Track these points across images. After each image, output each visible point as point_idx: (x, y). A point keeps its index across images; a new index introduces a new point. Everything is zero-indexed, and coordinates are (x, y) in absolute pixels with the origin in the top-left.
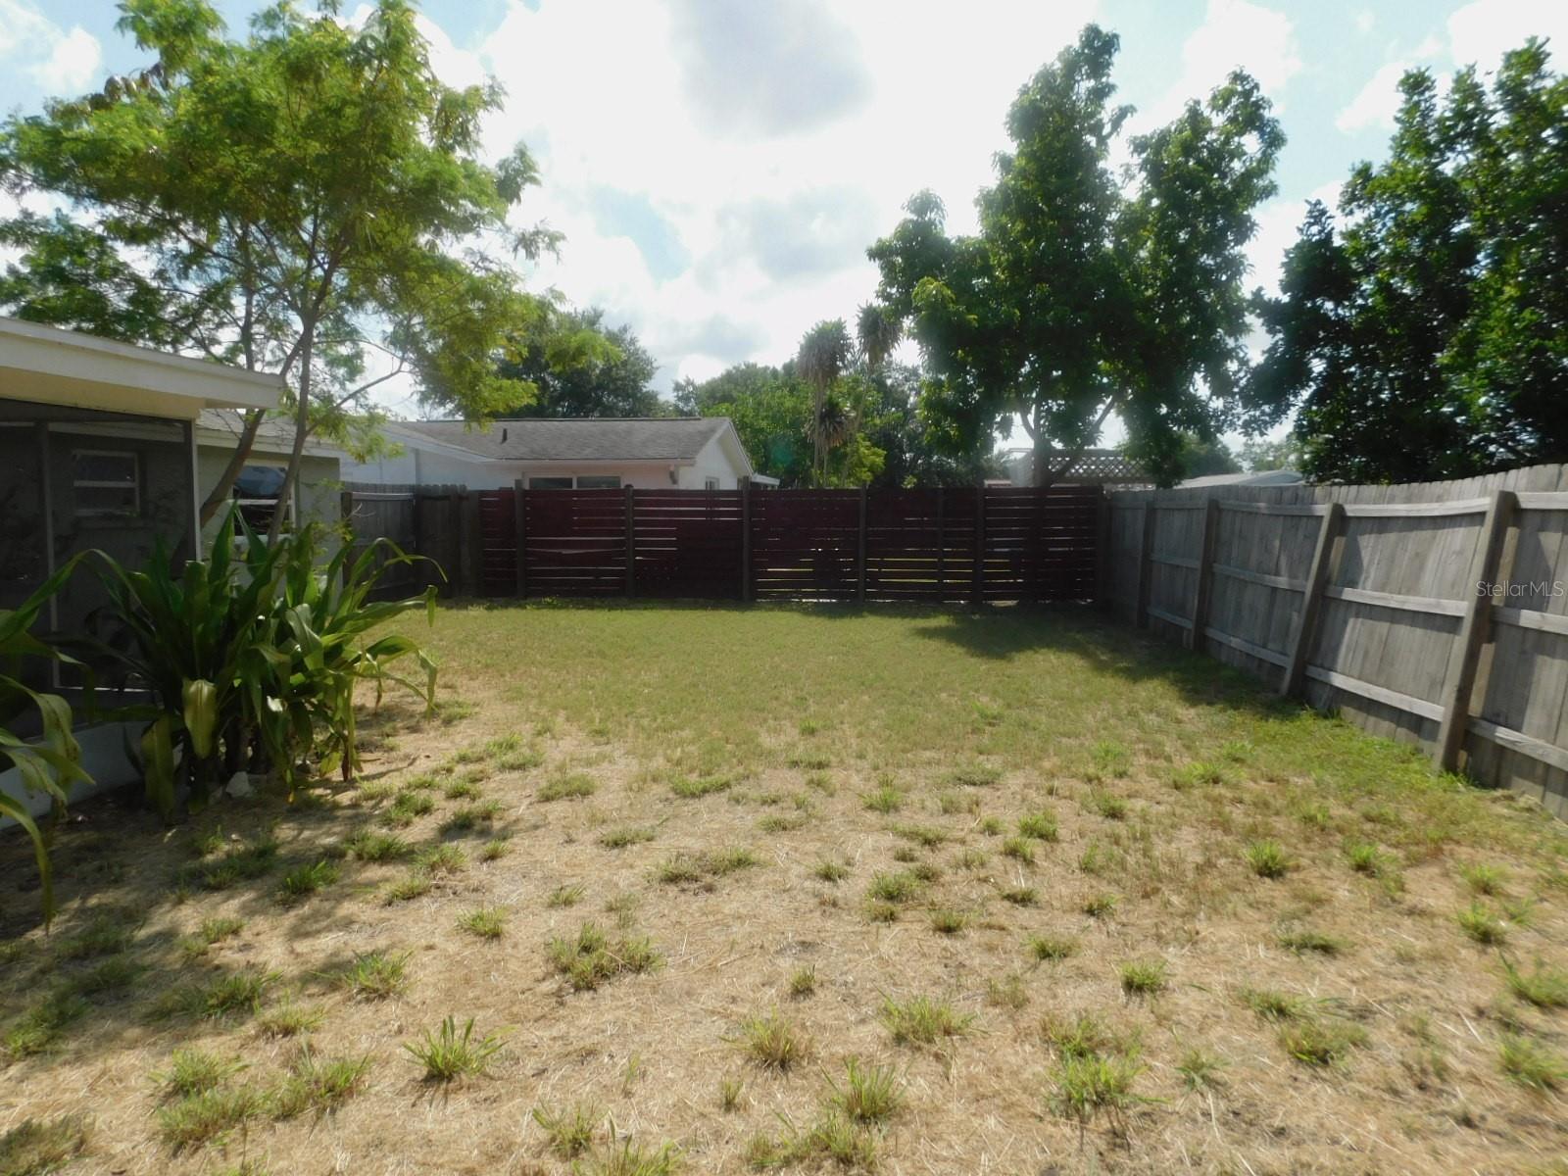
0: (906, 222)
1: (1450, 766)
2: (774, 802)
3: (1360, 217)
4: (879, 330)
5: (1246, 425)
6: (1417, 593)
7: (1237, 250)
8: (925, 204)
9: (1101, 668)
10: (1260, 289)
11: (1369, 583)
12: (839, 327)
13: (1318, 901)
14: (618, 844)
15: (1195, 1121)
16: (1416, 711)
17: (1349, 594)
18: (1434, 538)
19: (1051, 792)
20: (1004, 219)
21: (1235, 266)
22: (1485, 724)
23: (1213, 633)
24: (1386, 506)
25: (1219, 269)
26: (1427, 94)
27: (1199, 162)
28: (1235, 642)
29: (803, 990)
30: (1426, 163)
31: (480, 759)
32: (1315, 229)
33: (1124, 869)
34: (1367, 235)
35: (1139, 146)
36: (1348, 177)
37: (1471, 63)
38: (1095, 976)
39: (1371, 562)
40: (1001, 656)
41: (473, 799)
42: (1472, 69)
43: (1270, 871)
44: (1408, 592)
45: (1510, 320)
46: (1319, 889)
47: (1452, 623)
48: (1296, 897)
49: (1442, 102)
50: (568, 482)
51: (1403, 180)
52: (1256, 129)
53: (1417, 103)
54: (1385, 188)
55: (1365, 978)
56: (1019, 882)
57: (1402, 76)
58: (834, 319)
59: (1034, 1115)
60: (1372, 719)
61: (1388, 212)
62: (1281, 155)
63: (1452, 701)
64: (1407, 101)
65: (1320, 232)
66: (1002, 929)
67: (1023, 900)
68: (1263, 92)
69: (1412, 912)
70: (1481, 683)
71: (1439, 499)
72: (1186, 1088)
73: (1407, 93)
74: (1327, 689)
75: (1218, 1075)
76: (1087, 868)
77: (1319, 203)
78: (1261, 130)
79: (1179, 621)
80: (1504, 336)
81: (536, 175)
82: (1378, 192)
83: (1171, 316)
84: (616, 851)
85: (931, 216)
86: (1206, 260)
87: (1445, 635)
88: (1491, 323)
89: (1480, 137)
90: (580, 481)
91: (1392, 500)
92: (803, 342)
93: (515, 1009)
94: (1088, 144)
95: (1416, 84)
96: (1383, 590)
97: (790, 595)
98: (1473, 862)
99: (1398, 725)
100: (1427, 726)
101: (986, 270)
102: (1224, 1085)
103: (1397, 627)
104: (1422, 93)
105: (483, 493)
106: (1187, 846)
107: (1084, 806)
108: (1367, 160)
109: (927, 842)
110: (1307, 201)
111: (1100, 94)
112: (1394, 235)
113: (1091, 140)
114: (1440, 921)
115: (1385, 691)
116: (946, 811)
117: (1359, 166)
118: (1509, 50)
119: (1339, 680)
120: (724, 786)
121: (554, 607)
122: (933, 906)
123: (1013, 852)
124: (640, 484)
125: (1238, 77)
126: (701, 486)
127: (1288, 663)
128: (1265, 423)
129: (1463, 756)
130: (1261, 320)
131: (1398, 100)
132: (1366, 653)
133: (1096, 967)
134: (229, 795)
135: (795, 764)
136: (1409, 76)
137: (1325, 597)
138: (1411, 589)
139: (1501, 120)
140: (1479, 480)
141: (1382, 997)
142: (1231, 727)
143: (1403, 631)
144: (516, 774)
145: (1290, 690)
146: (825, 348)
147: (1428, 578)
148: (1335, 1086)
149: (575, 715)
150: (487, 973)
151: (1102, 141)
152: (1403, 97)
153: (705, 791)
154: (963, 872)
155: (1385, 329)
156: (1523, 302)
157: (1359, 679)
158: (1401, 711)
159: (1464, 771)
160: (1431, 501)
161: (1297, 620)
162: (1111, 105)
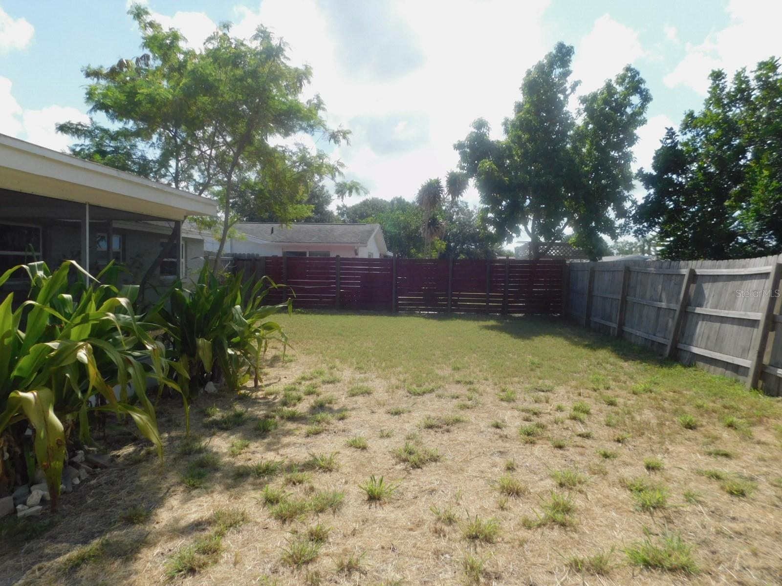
0: (472, 132)
1: (755, 386)
2: (457, 397)
3: (689, 135)
4: (456, 184)
5: (635, 232)
6: (734, 310)
7: (629, 149)
8: (481, 124)
9: (577, 344)
10: (642, 168)
11: (709, 305)
12: (437, 182)
13: (717, 438)
14: (397, 413)
15: (697, 514)
16: (735, 363)
17: (698, 310)
18: (742, 284)
19: (580, 395)
20: (520, 133)
21: (628, 157)
22: (772, 368)
23: (627, 329)
24: (716, 270)
25: (620, 158)
26: (723, 81)
27: (611, 108)
28: (638, 333)
29: (510, 468)
30: (722, 112)
31: (311, 379)
32: (669, 141)
33: (625, 425)
34: (692, 144)
35: (583, 100)
36: (683, 117)
37: (743, 67)
38: (631, 465)
39: (709, 295)
40: (528, 339)
41: (318, 395)
42: (744, 70)
43: (690, 426)
44: (729, 309)
45: (767, 186)
46: (715, 433)
47: (753, 323)
48: (705, 436)
49: (730, 85)
50: (304, 254)
51: (712, 119)
52: (638, 93)
53: (718, 85)
54: (703, 122)
55: (747, 466)
56: (581, 429)
57: (711, 72)
58: (436, 178)
59: (630, 511)
60: (713, 368)
61: (702, 134)
62: (650, 105)
63: (755, 357)
64: (713, 84)
65: (672, 142)
66: (583, 447)
67: (587, 436)
68: (642, 76)
69: (759, 443)
70: (769, 349)
71: (744, 267)
72: (688, 503)
73: (713, 80)
74: (689, 354)
75: (700, 499)
76: (608, 425)
77: (672, 129)
78: (641, 93)
79: (608, 323)
80: (763, 193)
81: (324, 106)
82: (699, 125)
83: (597, 180)
84: (397, 416)
85: (484, 130)
86: (614, 154)
87: (749, 328)
88: (757, 187)
89: (746, 100)
90: (310, 253)
91: (719, 267)
92: (420, 188)
93: (391, 475)
94: (559, 98)
95: (717, 76)
96: (716, 308)
97: (415, 310)
98: (778, 426)
99: (726, 369)
100: (741, 370)
101: (510, 157)
102: (704, 502)
103: (724, 325)
104: (721, 80)
105: (267, 258)
106: (648, 415)
107: (596, 399)
108: (691, 109)
109: (535, 414)
110: (666, 128)
111: (566, 74)
112: (705, 145)
113: (561, 96)
114: (772, 446)
115: (719, 354)
116: (536, 402)
117: (688, 112)
118: (760, 61)
119: (695, 350)
120: (432, 391)
122: (548, 439)
123: (574, 418)
124: (343, 255)
125: (628, 69)
126: (366, 257)
127: (669, 342)
128: (645, 231)
129: (760, 383)
130: (642, 183)
131: (710, 82)
132: (708, 338)
133: (629, 460)
134: (206, 392)
135: (458, 382)
136: (714, 72)
137: (686, 312)
138: (731, 307)
139: (756, 93)
140: (764, 258)
141: (757, 473)
142: (646, 370)
143: (727, 327)
144: (331, 385)
145: (669, 355)
146: (431, 193)
147: (739, 302)
148: (750, 503)
149: (343, 360)
150: (369, 462)
151: (566, 97)
152: (711, 81)
153: (424, 393)
154: (555, 426)
155: (703, 188)
156: (771, 177)
157: (705, 349)
158: (728, 363)
159: (761, 389)
160: (739, 268)
161: (671, 324)
162: (570, 80)
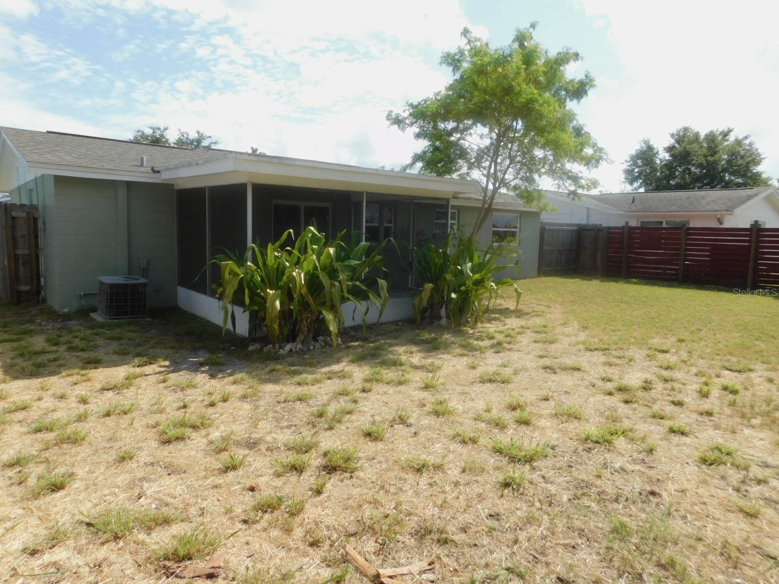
50: (661, 223)
90: (667, 223)
105: (610, 228)
121: (635, 283)
